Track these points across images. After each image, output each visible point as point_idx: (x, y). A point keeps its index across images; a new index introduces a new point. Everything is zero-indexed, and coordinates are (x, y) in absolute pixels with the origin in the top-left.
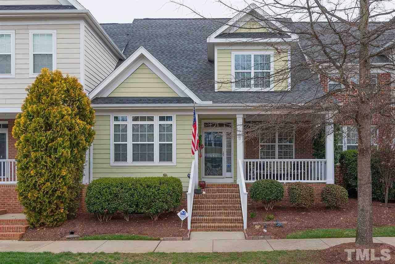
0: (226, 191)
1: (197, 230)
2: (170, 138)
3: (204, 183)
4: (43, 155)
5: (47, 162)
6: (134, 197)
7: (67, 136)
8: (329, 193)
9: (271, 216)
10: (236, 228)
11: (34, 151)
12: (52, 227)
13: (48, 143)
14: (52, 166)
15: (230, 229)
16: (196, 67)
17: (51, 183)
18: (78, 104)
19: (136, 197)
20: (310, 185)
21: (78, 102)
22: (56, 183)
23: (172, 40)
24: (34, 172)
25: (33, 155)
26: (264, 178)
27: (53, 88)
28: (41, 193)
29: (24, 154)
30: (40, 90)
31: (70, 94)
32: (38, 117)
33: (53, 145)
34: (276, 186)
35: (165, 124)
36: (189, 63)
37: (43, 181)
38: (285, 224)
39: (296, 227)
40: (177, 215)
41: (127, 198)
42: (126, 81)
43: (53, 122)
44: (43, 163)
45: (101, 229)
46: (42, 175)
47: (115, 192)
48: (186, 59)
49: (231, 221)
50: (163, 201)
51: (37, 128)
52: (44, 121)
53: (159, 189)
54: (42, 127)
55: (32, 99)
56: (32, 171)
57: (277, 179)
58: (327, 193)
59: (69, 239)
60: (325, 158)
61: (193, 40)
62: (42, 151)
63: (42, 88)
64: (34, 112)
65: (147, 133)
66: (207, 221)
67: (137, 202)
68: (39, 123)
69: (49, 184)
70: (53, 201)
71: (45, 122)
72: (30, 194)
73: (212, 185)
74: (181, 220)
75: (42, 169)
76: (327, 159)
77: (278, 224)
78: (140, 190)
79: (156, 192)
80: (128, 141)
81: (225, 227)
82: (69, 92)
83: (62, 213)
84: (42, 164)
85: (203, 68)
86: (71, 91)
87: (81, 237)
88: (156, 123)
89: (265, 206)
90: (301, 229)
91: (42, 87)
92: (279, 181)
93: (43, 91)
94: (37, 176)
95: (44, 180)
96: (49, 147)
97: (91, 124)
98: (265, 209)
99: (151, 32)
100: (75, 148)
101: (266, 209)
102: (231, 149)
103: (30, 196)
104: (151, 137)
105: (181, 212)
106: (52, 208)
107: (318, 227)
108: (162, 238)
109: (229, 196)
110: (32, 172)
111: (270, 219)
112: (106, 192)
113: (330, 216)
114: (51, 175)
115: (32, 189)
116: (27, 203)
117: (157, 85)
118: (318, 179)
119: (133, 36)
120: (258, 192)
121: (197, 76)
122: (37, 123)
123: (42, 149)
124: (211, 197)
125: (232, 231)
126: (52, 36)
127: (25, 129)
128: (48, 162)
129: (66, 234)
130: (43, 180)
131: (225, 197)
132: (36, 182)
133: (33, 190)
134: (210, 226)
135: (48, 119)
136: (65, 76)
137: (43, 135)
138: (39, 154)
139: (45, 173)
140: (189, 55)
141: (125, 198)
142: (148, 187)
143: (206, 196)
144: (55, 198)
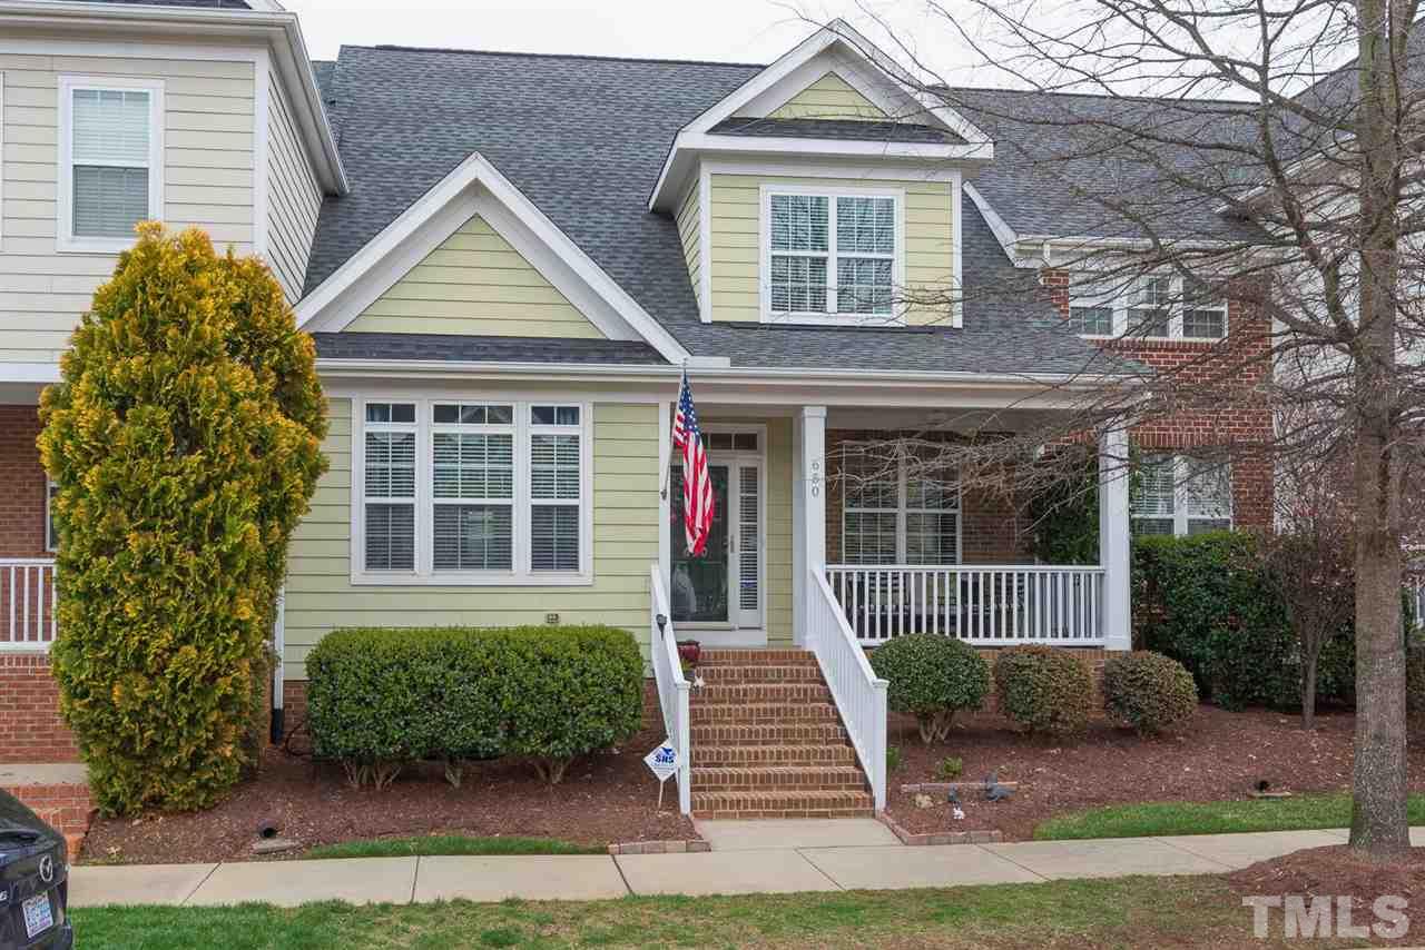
0: (773, 675)
1: (712, 813)
2: (570, 483)
3: (694, 647)
4: (173, 543)
5: (187, 569)
6: (499, 697)
7: (252, 474)
8: (1136, 679)
9: (957, 764)
10: (850, 806)
11: (136, 529)
12: (190, 812)
13: (190, 500)
14: (204, 585)
15: (829, 810)
16: (612, 233)
17: (199, 648)
18: (276, 357)
19: (509, 700)
20: (1075, 653)
21: (277, 350)
22: (216, 646)
23: (499, 130)
24: (138, 608)
25: (135, 541)
26: (918, 628)
27: (200, 295)
28: (165, 685)
29: (95, 541)
30: (151, 303)
31: (250, 320)
32: (148, 400)
33: (206, 506)
34: (968, 658)
35: (552, 437)
36: (583, 214)
37: (168, 641)
38: (1012, 792)
39: (1050, 800)
40: (644, 762)
41: (473, 701)
42: (411, 278)
43: (205, 423)
44: (169, 572)
45: (370, 815)
46: (164, 618)
47: (429, 681)
48: (568, 203)
49: (825, 782)
50: (598, 713)
51: (150, 444)
52: (172, 419)
53: (584, 671)
54: (163, 441)
55: (124, 336)
56: (128, 604)
57: (964, 634)
58: (1130, 681)
59: (264, 855)
60: (1097, 562)
61: (576, 135)
62: (166, 529)
63: (162, 295)
64: (133, 384)
65: (486, 466)
66: (741, 783)
67: (512, 718)
68: (153, 423)
69: (193, 653)
70: (204, 716)
71: (175, 422)
72: (119, 690)
73: (721, 656)
74: (659, 781)
75: (167, 593)
76: (1107, 564)
77: (994, 793)
78: (521, 675)
79: (574, 680)
80: (416, 495)
81: (812, 802)
82: (247, 314)
83: (228, 760)
84: (166, 575)
85: (637, 235)
86: (255, 309)
87: (309, 846)
88: (522, 430)
89: (922, 727)
90: (1070, 806)
91: (161, 292)
92: (970, 640)
93: (163, 307)
94: (145, 622)
95: (174, 636)
96: (194, 514)
97: (317, 430)
98: (920, 737)
99: (418, 98)
100: (270, 518)
101: (924, 737)
102: (755, 527)
103: (120, 698)
104: (504, 483)
105: (660, 750)
106: (198, 742)
107: (1121, 800)
108: (613, 847)
109: (791, 694)
110: (128, 606)
111: (953, 775)
112: (398, 681)
113: (1147, 761)
114: (198, 619)
115: (125, 670)
116: (99, 725)
117: (531, 295)
118: (1066, 635)
119: (352, 109)
120: (907, 678)
121: (622, 265)
122: (149, 426)
123: (167, 522)
124: (727, 698)
125: (835, 815)
126: (147, 100)
127: (100, 445)
128: (191, 571)
129: (247, 835)
130: (170, 638)
131: (776, 696)
132: (144, 644)
133: (131, 676)
134: (760, 801)
135: (184, 412)
136: (220, 252)
137: (169, 471)
138: (159, 539)
139: (177, 610)
140: (576, 187)
141: (468, 703)
142: (544, 661)
143: (710, 695)
144: (210, 703)
